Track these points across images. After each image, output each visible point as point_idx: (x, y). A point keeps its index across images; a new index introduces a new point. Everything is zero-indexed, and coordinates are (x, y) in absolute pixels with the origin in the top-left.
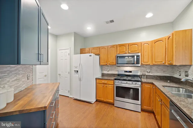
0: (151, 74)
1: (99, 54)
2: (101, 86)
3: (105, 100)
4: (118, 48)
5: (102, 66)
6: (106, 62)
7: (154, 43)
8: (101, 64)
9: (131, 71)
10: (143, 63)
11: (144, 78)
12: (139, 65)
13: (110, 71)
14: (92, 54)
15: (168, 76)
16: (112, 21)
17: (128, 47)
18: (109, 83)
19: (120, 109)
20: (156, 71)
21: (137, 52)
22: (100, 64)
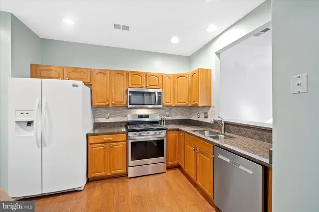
0: (170, 118)
1: (91, 85)
2: (100, 147)
3: (109, 174)
4: (130, 77)
5: (95, 108)
6: (108, 102)
7: (176, 77)
8: (96, 104)
9: (148, 116)
10: (165, 104)
11: (163, 124)
12: (161, 106)
13: (112, 117)
14: (80, 83)
15: (186, 119)
16: (126, 28)
17: (145, 78)
18: (117, 140)
19: (138, 179)
20: (176, 113)
21: (157, 87)
22: (93, 105)
